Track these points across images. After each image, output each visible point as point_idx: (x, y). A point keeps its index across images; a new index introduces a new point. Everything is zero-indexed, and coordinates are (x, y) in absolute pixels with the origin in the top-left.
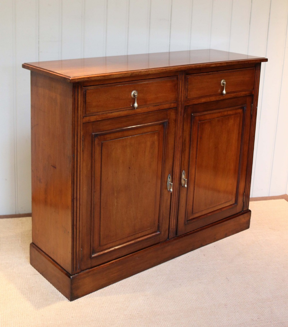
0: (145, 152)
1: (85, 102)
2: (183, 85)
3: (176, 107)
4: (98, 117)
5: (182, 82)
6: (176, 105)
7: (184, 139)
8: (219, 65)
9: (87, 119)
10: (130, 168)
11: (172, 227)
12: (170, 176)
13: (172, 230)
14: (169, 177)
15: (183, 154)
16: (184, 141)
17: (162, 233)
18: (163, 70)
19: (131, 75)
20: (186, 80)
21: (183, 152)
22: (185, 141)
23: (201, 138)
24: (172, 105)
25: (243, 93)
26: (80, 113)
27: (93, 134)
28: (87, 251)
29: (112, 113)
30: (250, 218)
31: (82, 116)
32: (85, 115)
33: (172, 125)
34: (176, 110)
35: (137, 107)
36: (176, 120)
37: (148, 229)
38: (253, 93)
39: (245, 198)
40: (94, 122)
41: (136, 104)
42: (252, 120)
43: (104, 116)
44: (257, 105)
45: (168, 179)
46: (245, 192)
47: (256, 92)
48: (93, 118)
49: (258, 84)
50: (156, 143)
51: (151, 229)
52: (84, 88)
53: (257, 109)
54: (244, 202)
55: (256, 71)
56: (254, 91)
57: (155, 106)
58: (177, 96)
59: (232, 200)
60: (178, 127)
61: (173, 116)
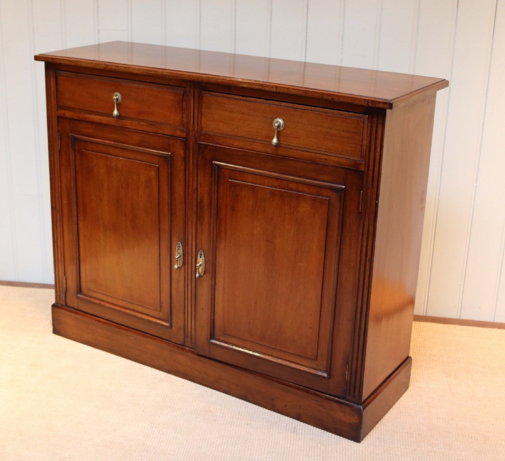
0: (138, 188)
1: (57, 90)
2: (196, 105)
3: (185, 137)
4: (74, 114)
5: (194, 99)
6: (184, 135)
8: (257, 87)
9: (61, 112)
10: (118, 202)
11: (189, 330)
12: (181, 246)
13: (189, 334)
14: (178, 245)
17: (173, 328)
18: (152, 71)
19: (105, 68)
20: (201, 98)
23: (233, 209)
24: (178, 133)
25: (333, 159)
26: (53, 102)
27: (70, 134)
28: (72, 284)
29: (90, 114)
30: (360, 423)
31: (56, 107)
32: (60, 107)
33: (179, 165)
34: (185, 143)
35: (119, 117)
36: (185, 159)
37: (152, 308)
38: (362, 169)
39: (349, 375)
40: (71, 119)
41: (116, 112)
42: (362, 223)
43: (82, 116)
44: (377, 198)
45: (177, 248)
46: (348, 363)
47: (371, 168)
48: (69, 114)
49: (378, 154)
50: (155, 183)
51: (155, 310)
52: (57, 71)
53: (377, 205)
54: (347, 382)
55: (369, 125)
56: (365, 164)
57: (150, 124)
58: (185, 120)
59: (316, 360)
60: (191, 172)
61: (179, 151)
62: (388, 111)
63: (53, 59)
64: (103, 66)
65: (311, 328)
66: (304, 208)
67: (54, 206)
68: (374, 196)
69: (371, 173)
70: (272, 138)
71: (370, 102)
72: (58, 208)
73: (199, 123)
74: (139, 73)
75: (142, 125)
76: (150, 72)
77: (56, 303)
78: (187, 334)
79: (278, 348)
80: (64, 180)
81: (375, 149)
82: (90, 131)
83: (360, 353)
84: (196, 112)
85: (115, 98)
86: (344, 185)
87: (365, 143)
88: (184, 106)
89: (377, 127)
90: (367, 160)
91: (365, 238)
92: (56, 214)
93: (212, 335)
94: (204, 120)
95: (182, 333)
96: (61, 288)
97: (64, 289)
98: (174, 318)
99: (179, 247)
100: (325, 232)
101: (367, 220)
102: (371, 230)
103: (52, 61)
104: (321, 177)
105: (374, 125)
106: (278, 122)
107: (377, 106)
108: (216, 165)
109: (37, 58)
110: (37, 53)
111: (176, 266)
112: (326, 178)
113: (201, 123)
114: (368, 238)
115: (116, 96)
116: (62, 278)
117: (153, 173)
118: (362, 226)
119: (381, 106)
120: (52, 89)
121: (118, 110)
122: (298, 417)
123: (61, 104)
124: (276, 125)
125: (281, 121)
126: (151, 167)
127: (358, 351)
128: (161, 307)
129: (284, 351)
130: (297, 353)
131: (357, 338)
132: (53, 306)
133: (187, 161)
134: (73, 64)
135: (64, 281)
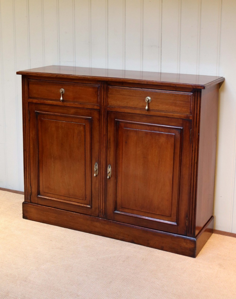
0: (73, 136)
1: (29, 89)
2: (105, 93)
3: (99, 109)
4: (38, 101)
5: (104, 90)
6: (98, 108)
7: (108, 138)
9: (31, 100)
10: (62, 144)
11: (102, 209)
12: (97, 164)
13: (102, 210)
14: (95, 164)
15: (108, 151)
16: (108, 139)
17: (93, 208)
20: (107, 89)
21: (109, 149)
22: (110, 140)
23: (126, 143)
24: (96, 107)
25: (176, 115)
26: (26, 95)
27: (35, 111)
28: (34, 190)
29: (47, 100)
30: (195, 247)
31: (28, 97)
32: (30, 98)
33: (96, 123)
34: (99, 112)
35: (63, 101)
36: (99, 120)
37: (80, 199)
38: (191, 118)
39: (188, 223)
40: (36, 104)
41: (61, 98)
42: (192, 145)
43: (42, 101)
44: (199, 132)
45: (95, 166)
46: (187, 216)
47: (195, 118)
48: (35, 101)
49: (198, 111)
50: (83, 133)
51: (83, 200)
52: (28, 79)
53: (199, 136)
54: (187, 227)
55: (194, 97)
56: (192, 116)
57: (80, 104)
58: (99, 100)
59: (171, 217)
60: (102, 126)
61: (96, 115)
62: (203, 90)
63: (27, 73)
64: (55, 76)
65: (167, 200)
66: (163, 140)
67: (25, 149)
68: (197, 131)
69: (195, 120)
70: (146, 106)
71: (194, 86)
72: (27, 150)
73: (107, 102)
74: (75, 78)
75: (75, 104)
76: (81, 78)
77: (24, 201)
78: (100, 211)
79: (151, 212)
80: (31, 135)
81: (197, 108)
82: (47, 109)
83: (193, 210)
84: (105, 97)
85: (61, 91)
86: (182, 127)
87: (192, 106)
88: (99, 94)
89: (197, 98)
90: (193, 114)
91: (194, 152)
92: (26, 153)
93: (115, 209)
94: (109, 100)
95: (97, 211)
96: (28, 193)
97: (30, 193)
98: (93, 203)
99: (96, 165)
100: (173, 151)
101: (194, 143)
102: (197, 148)
103: (27, 74)
104: (171, 124)
105: (196, 97)
106: (148, 99)
107: (198, 88)
108: (117, 121)
109: (18, 73)
110: (18, 71)
111: (95, 175)
112: (173, 124)
113: (108, 101)
114: (195, 152)
115: (62, 90)
116: (29, 187)
117: (82, 128)
118: (191, 146)
119: (199, 88)
120: (26, 88)
121: (63, 97)
122: (162, 249)
123: (30, 96)
124: (147, 100)
125: (149, 98)
126: (80, 125)
127: (192, 209)
128: (86, 198)
129: (154, 214)
130: (161, 214)
131: (191, 203)
132: (23, 203)
133: (100, 121)
134: (38, 75)
135: (30, 189)
